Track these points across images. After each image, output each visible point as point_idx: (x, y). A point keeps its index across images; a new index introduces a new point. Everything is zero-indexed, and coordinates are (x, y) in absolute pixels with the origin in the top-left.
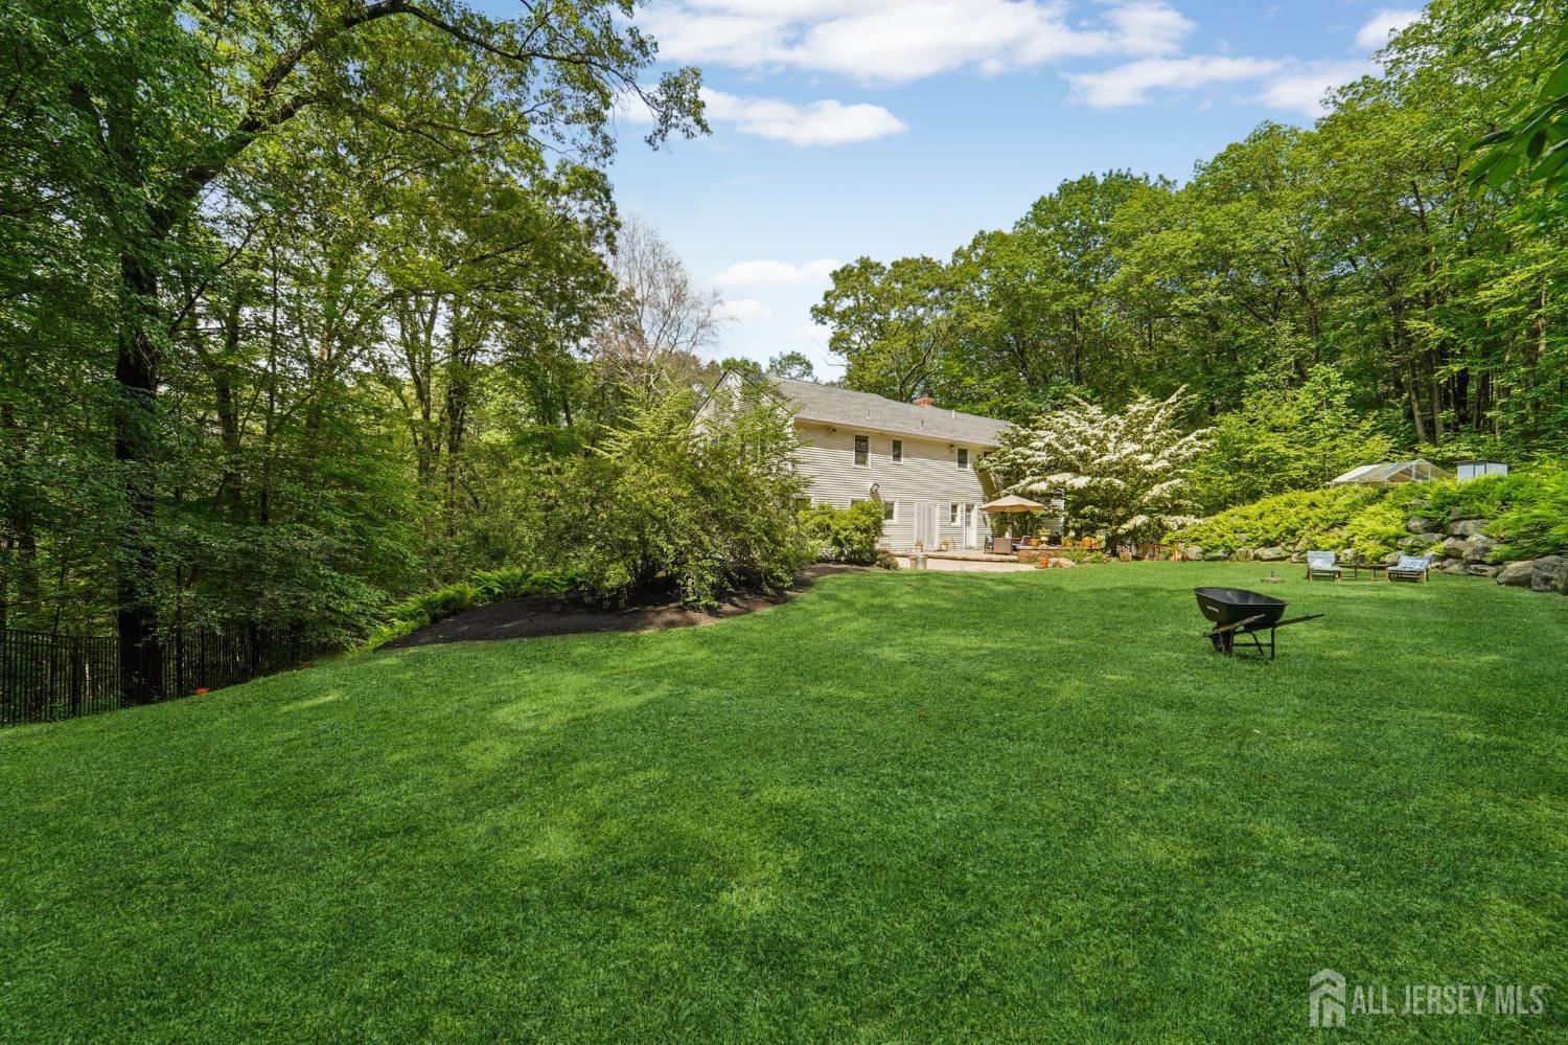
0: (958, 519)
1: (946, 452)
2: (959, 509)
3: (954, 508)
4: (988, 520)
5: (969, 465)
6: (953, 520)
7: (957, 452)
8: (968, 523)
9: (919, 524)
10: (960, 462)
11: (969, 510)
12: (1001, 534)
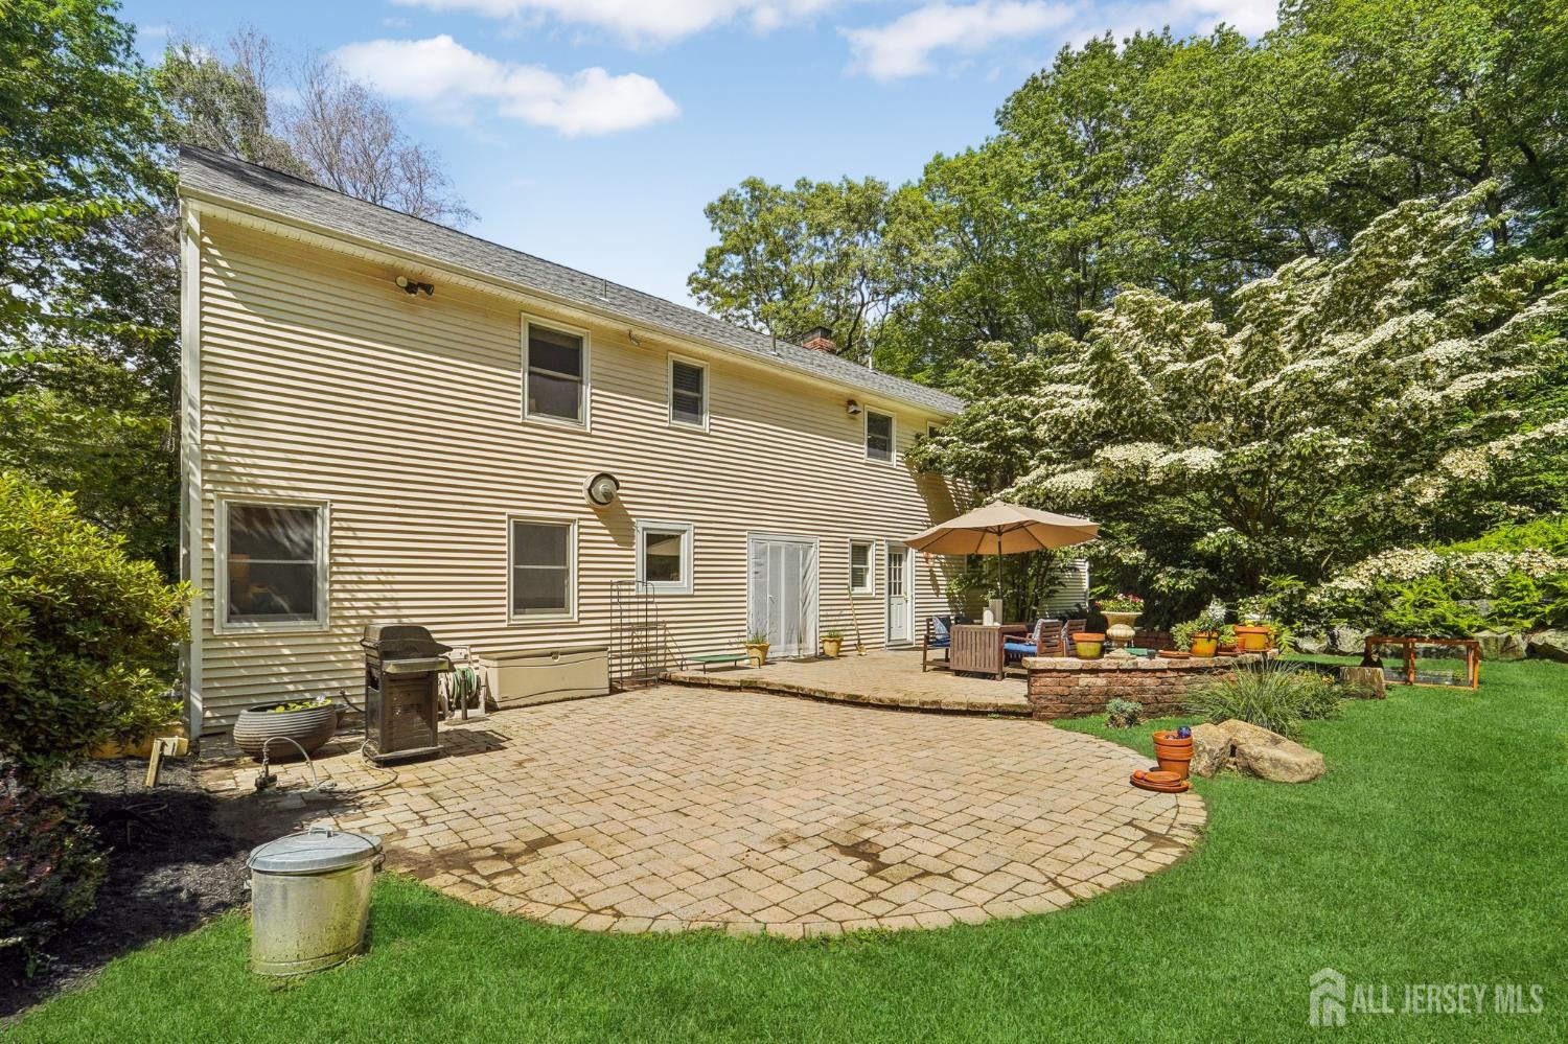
0: (869, 578)
1: (840, 415)
2: (871, 555)
3: (860, 552)
4: (942, 581)
5: (894, 455)
6: (858, 579)
7: (863, 419)
8: (895, 588)
9: (759, 587)
10: (872, 444)
11: (896, 557)
12: (971, 614)
